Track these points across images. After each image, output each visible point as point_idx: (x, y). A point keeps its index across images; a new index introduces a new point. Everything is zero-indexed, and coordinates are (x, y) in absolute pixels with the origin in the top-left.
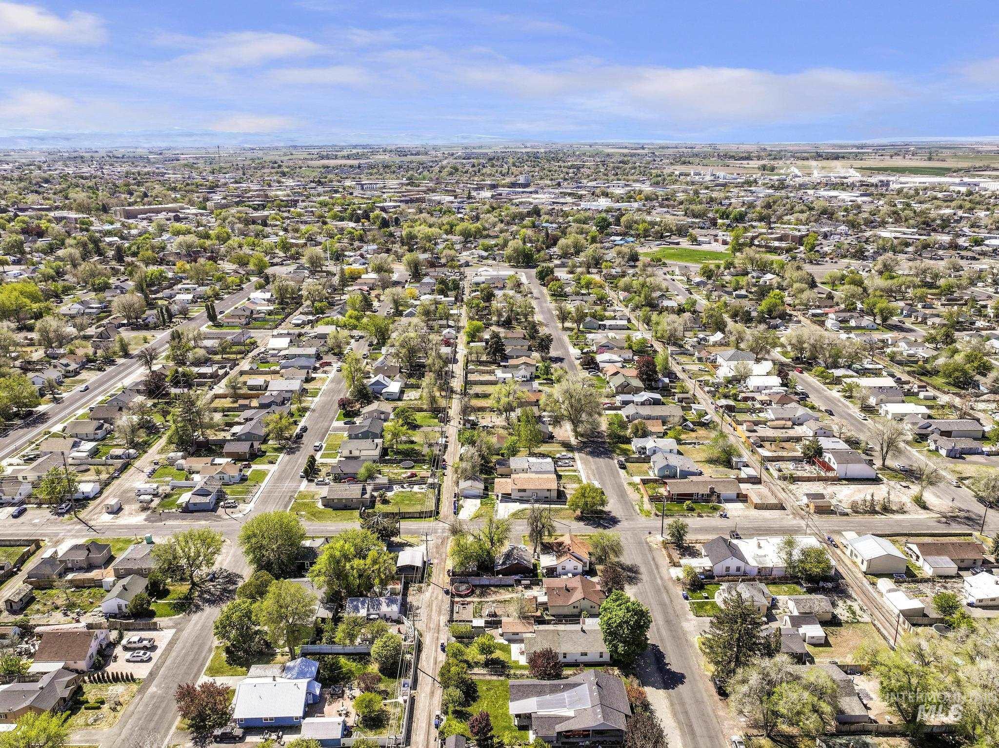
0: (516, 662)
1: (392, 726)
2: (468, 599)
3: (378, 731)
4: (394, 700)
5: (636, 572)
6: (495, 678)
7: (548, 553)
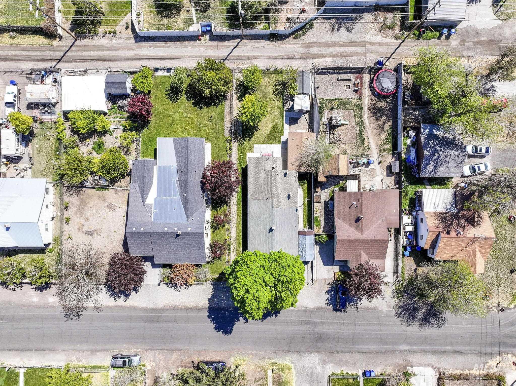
0: (251, 149)
1: (160, 21)
2: (366, 92)
3: (154, 9)
4: (195, 18)
5: (425, 320)
6: (227, 125)
7: (456, 202)
